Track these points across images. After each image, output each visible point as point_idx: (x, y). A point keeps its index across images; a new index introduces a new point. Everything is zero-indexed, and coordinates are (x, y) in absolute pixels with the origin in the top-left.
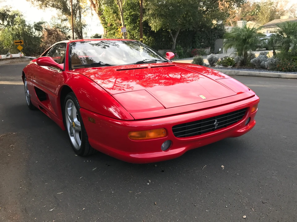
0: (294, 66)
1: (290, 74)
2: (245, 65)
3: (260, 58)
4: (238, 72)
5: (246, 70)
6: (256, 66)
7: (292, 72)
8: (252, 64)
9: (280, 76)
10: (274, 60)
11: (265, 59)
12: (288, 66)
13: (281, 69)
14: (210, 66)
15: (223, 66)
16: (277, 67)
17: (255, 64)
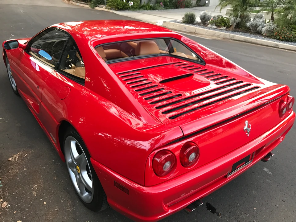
0: (292, 35)
1: (288, 45)
2: (239, 28)
3: (257, 23)
4: (234, 36)
5: (241, 34)
6: (252, 30)
7: (289, 42)
8: (248, 28)
9: (278, 46)
10: (273, 26)
11: (263, 24)
12: (287, 35)
13: (278, 38)
14: (202, 25)
15: (216, 26)
16: (275, 35)
17: (251, 28)
